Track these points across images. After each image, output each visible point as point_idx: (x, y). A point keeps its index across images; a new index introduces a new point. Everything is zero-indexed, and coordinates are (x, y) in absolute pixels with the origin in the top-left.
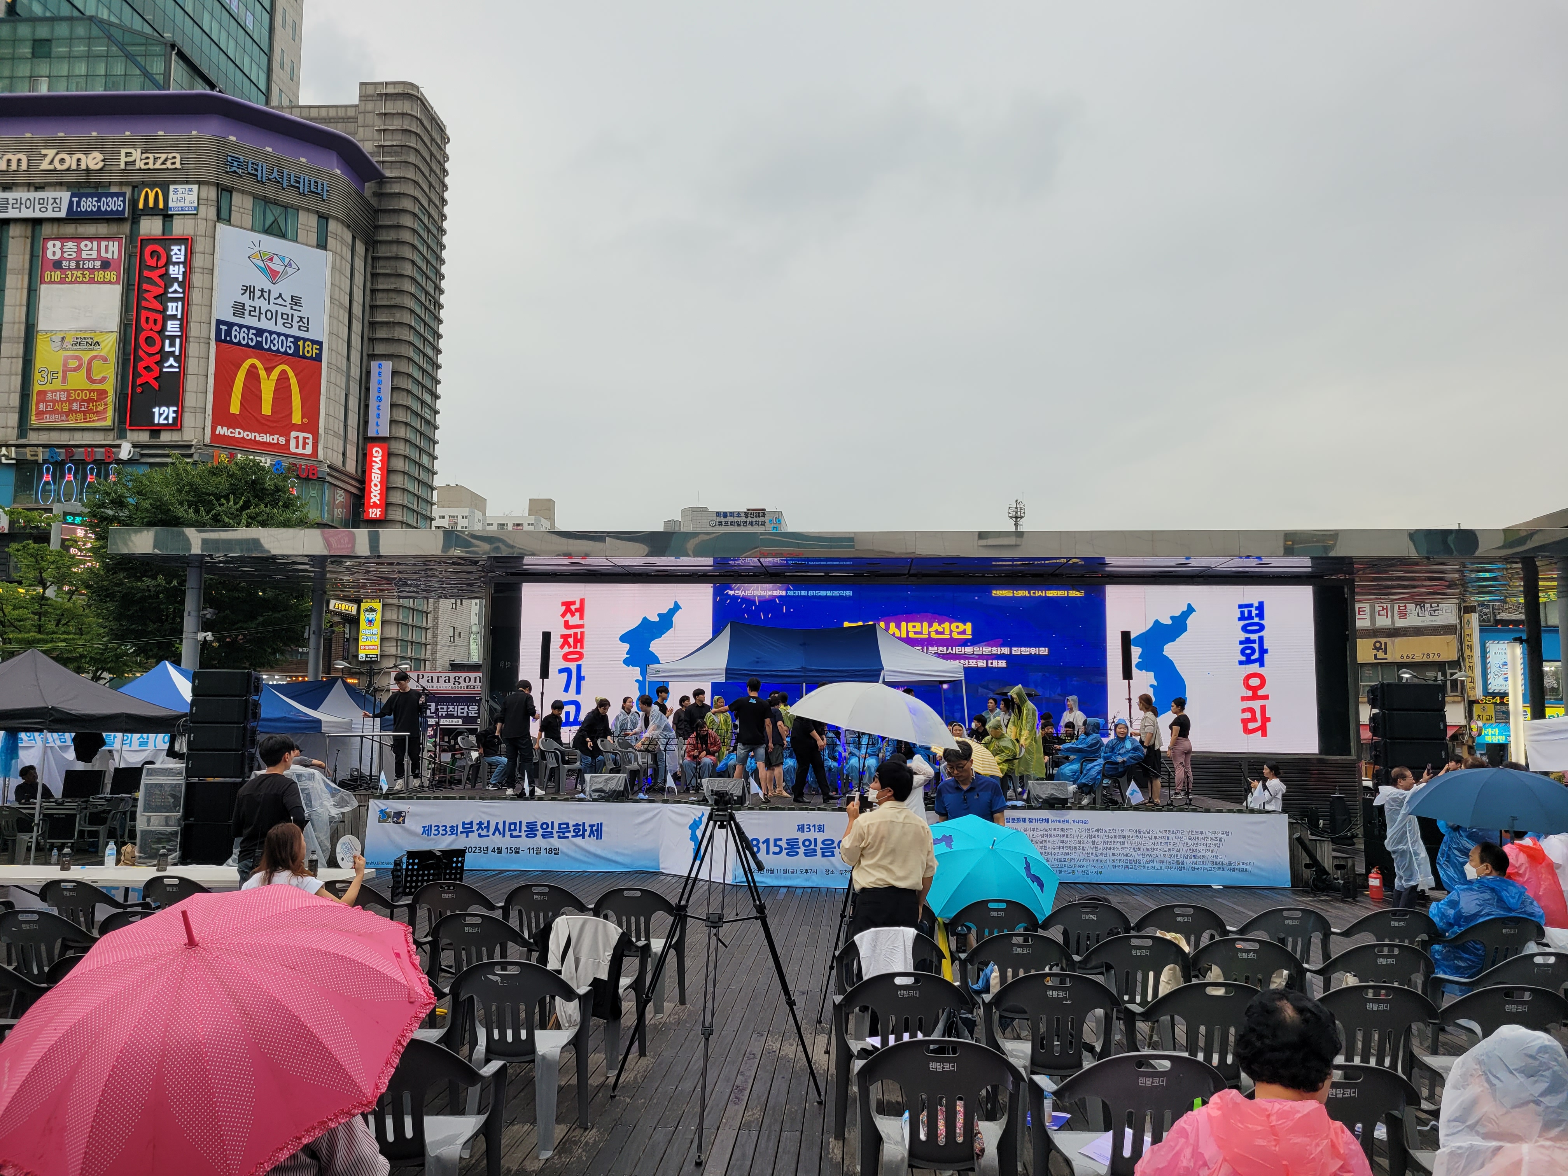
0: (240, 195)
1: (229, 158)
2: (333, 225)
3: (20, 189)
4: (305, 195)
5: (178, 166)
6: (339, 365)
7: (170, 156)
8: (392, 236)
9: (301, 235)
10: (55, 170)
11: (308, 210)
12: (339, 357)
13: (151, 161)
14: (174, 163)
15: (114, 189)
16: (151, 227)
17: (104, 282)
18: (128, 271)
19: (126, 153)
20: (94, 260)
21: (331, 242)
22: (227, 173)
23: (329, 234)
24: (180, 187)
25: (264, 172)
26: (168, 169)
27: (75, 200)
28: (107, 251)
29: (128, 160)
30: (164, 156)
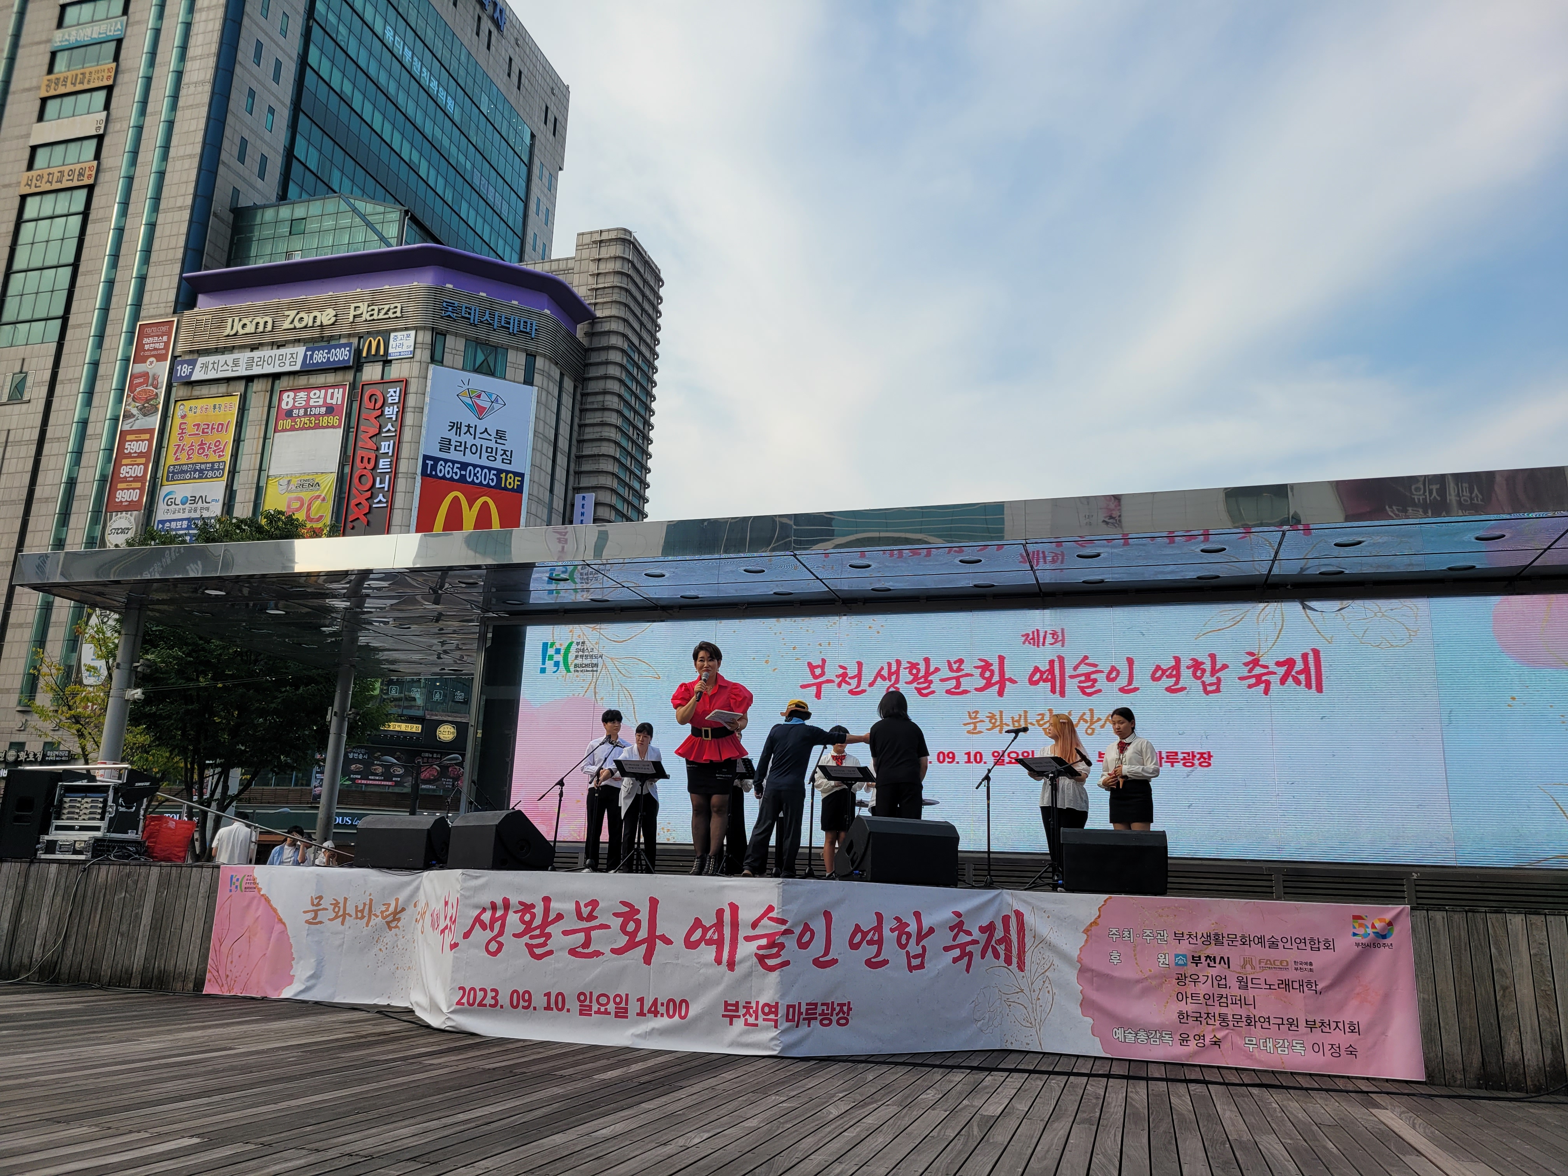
0: (453, 337)
1: (445, 304)
2: (540, 362)
3: (266, 348)
4: (514, 335)
5: (398, 314)
6: (541, 497)
7: (392, 306)
8: (601, 371)
9: (509, 373)
10: (295, 328)
11: (517, 349)
12: (541, 489)
13: (376, 312)
14: (395, 312)
15: (343, 341)
16: (371, 372)
17: (327, 427)
18: (349, 415)
19: (356, 308)
20: (320, 407)
21: (537, 378)
22: (442, 317)
23: (536, 371)
24: (399, 334)
25: (477, 315)
26: (390, 318)
27: (309, 353)
28: (332, 398)
29: (356, 313)
30: (386, 307)
